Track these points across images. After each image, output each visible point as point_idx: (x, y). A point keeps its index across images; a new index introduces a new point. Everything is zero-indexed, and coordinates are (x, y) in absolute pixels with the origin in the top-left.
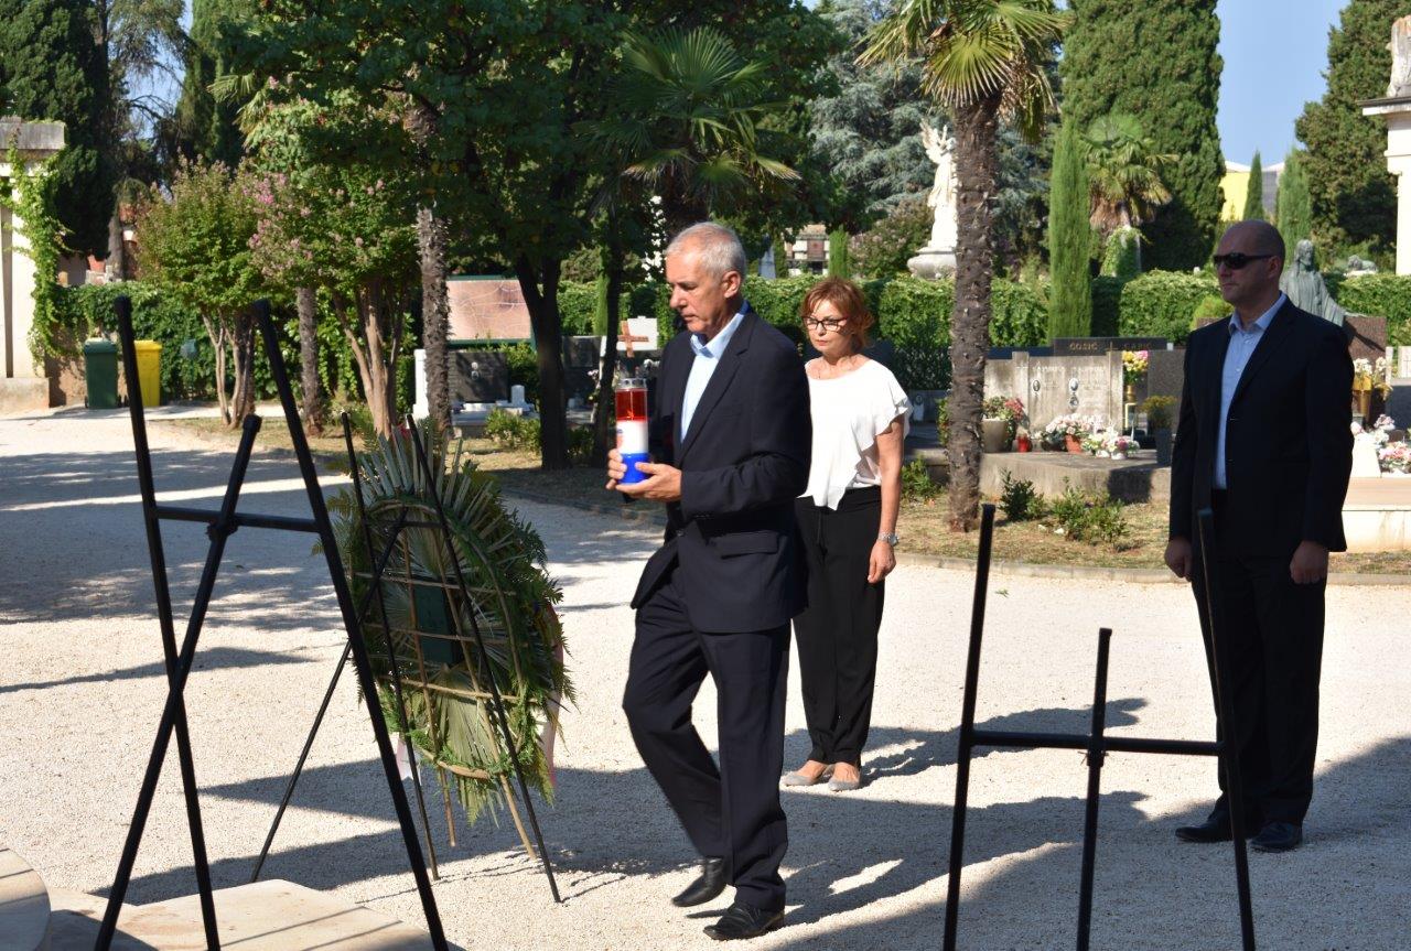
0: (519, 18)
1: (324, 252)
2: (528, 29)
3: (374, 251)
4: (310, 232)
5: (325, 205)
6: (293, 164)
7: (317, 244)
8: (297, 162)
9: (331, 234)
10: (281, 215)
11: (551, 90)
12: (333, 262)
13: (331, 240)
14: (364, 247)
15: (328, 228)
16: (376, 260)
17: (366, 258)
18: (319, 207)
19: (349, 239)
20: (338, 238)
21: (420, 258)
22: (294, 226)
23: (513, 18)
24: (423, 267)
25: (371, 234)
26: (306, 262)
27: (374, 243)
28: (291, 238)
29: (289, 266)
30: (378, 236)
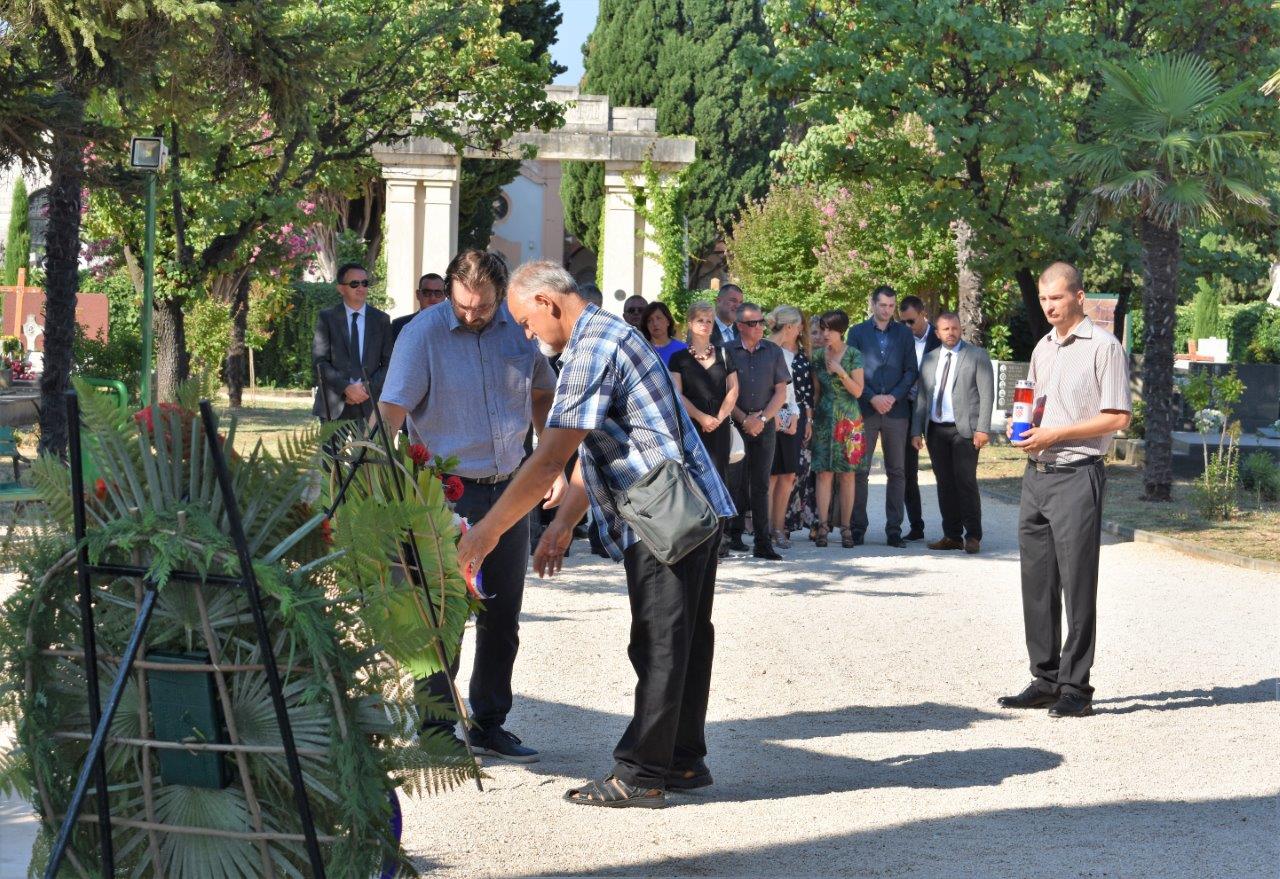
0: (1010, 45)
1: (883, 263)
2: (1015, 55)
3: (926, 264)
4: (868, 244)
5: (884, 219)
6: (810, 178)
7: (876, 256)
8: (814, 177)
9: (886, 246)
10: (842, 228)
11: (1039, 113)
12: (888, 273)
13: (886, 252)
14: (917, 258)
15: (883, 240)
16: (928, 273)
17: (917, 269)
18: (881, 221)
19: (905, 253)
20: (892, 249)
21: (958, 271)
22: (855, 238)
23: (1002, 45)
24: (960, 280)
25: (924, 247)
26: (864, 271)
27: (926, 256)
28: (853, 248)
29: (846, 275)
30: (931, 249)
